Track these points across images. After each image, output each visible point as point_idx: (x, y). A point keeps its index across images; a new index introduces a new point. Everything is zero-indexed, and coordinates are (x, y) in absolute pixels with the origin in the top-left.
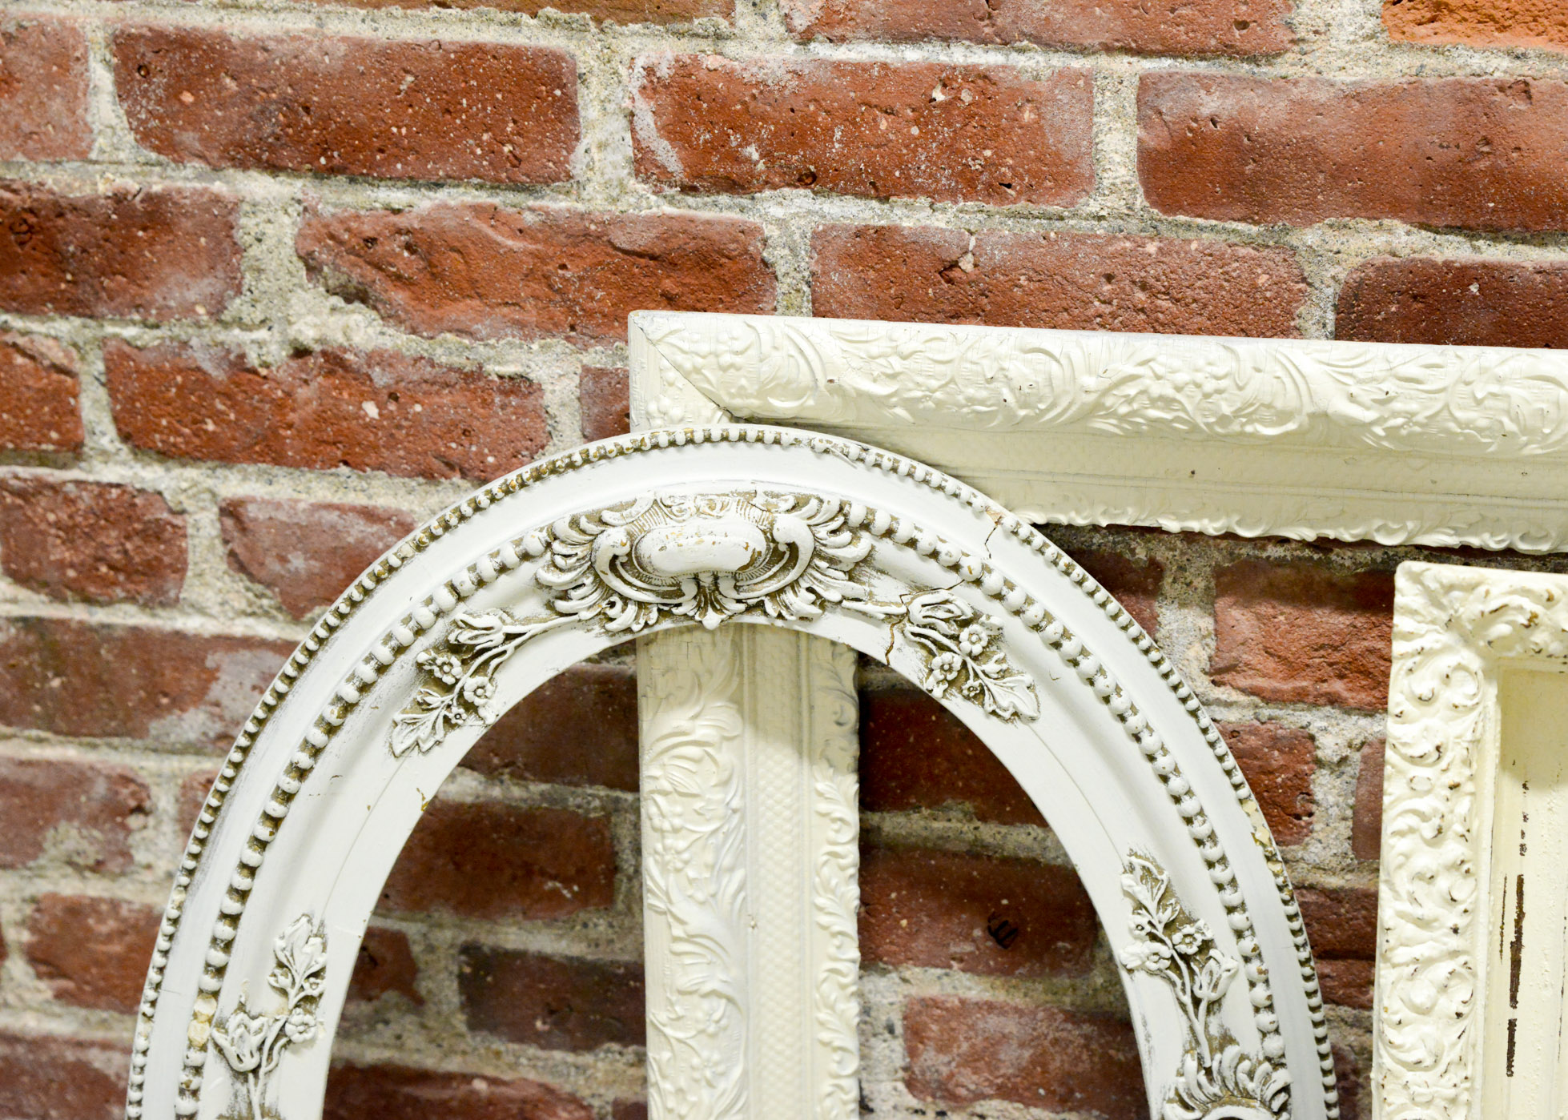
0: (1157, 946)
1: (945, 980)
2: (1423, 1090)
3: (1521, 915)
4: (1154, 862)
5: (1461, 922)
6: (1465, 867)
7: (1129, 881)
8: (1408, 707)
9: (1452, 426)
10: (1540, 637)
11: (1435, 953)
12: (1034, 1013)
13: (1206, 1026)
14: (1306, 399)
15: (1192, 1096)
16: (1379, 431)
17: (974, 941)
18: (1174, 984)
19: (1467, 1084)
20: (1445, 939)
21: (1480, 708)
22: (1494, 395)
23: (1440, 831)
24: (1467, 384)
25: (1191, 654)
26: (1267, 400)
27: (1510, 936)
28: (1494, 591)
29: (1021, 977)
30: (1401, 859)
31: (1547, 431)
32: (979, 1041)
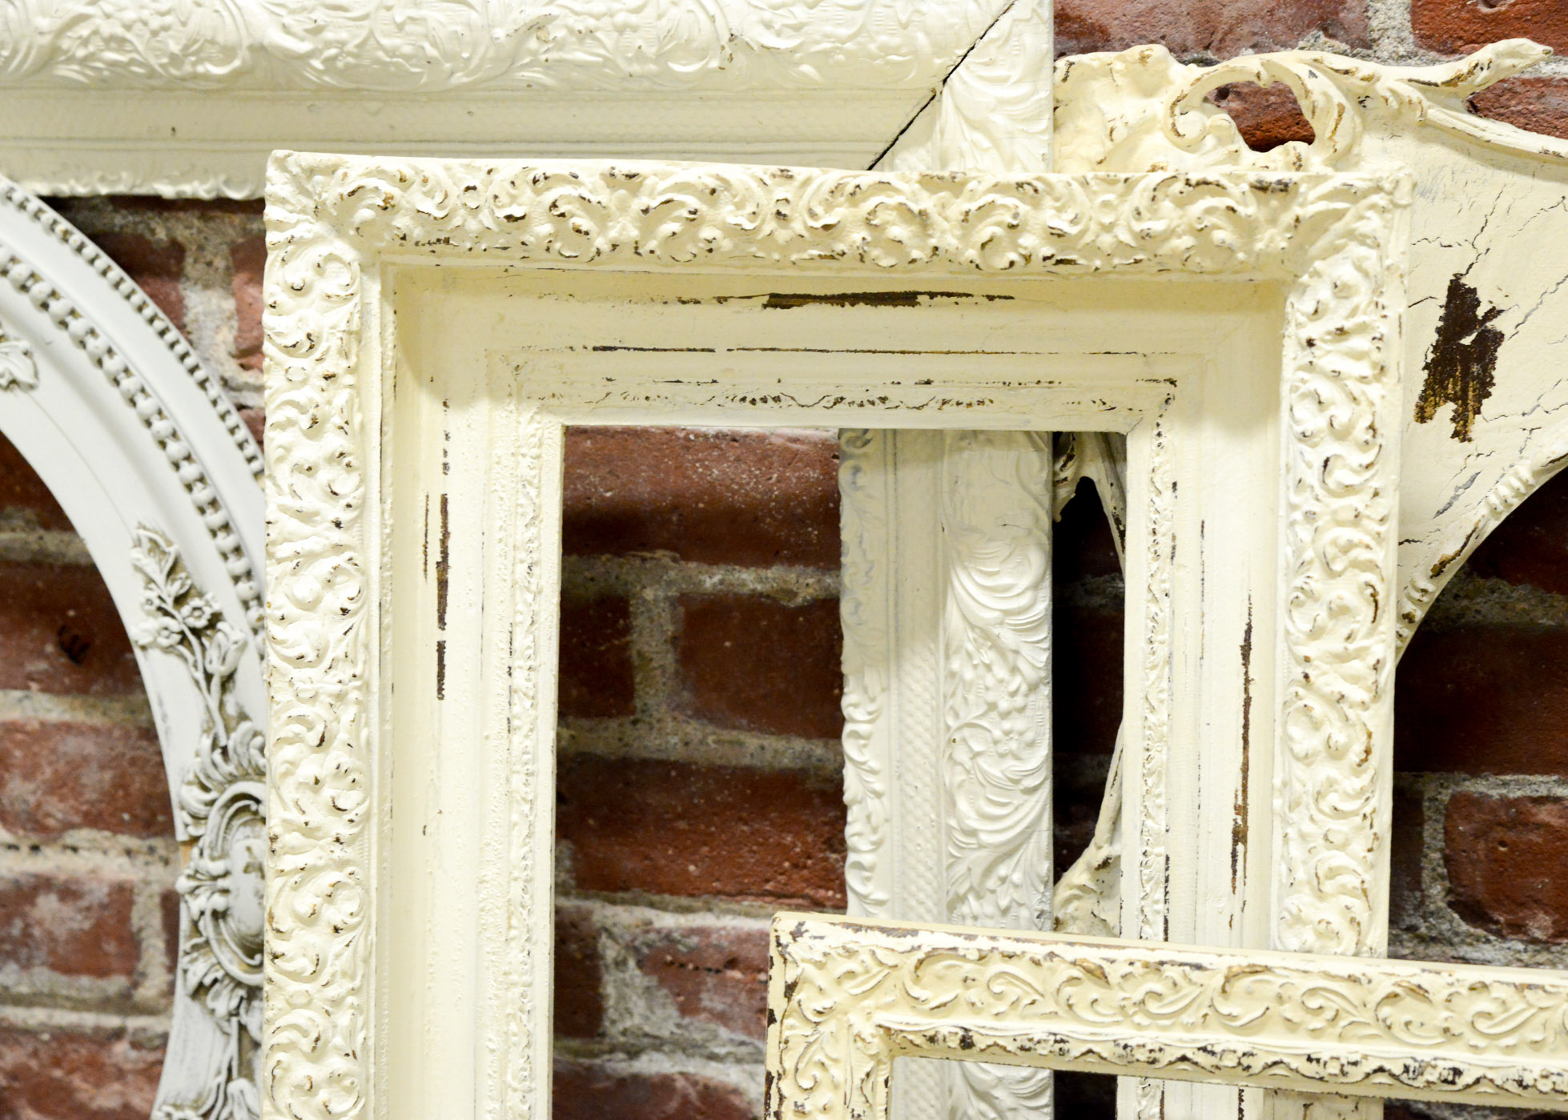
0: (167, 620)
1: (26, 703)
2: (308, 686)
3: (446, 535)
4: (163, 535)
5: (345, 516)
6: (346, 460)
7: (140, 555)
8: (284, 299)
9: (380, 54)
10: (402, 222)
11: (317, 548)
12: (109, 732)
13: (221, 705)
14: (243, 32)
15: (208, 777)
16: (317, 64)
17: (47, 657)
18: (185, 660)
19: (357, 683)
20: (327, 533)
21: (356, 299)
22: (412, 19)
23: (315, 421)
24: (389, 8)
25: (219, 338)
26: (209, 34)
27: (435, 556)
28: (352, 174)
29: (97, 694)
30: (281, 451)
31: (465, 55)
32: (61, 766)
